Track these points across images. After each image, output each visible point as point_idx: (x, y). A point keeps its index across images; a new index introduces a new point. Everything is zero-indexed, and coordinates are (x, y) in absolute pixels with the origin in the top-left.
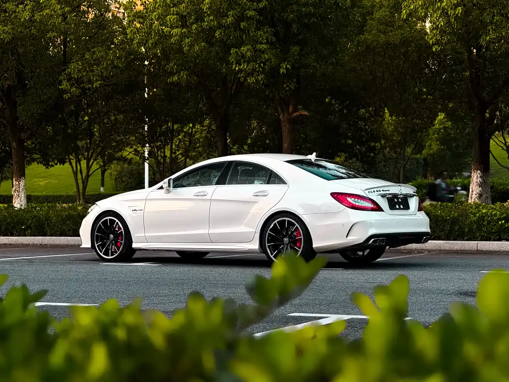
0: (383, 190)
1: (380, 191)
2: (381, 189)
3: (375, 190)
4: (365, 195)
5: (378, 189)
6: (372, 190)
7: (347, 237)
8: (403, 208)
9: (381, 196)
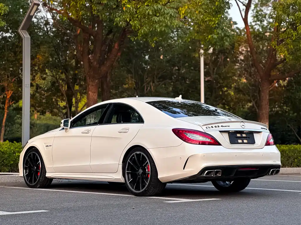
0: (222, 126)
1: (219, 126)
2: (220, 125)
3: (214, 126)
4: (203, 131)
5: (217, 125)
6: (210, 126)
7: (184, 169)
8: (247, 142)
9: (220, 131)
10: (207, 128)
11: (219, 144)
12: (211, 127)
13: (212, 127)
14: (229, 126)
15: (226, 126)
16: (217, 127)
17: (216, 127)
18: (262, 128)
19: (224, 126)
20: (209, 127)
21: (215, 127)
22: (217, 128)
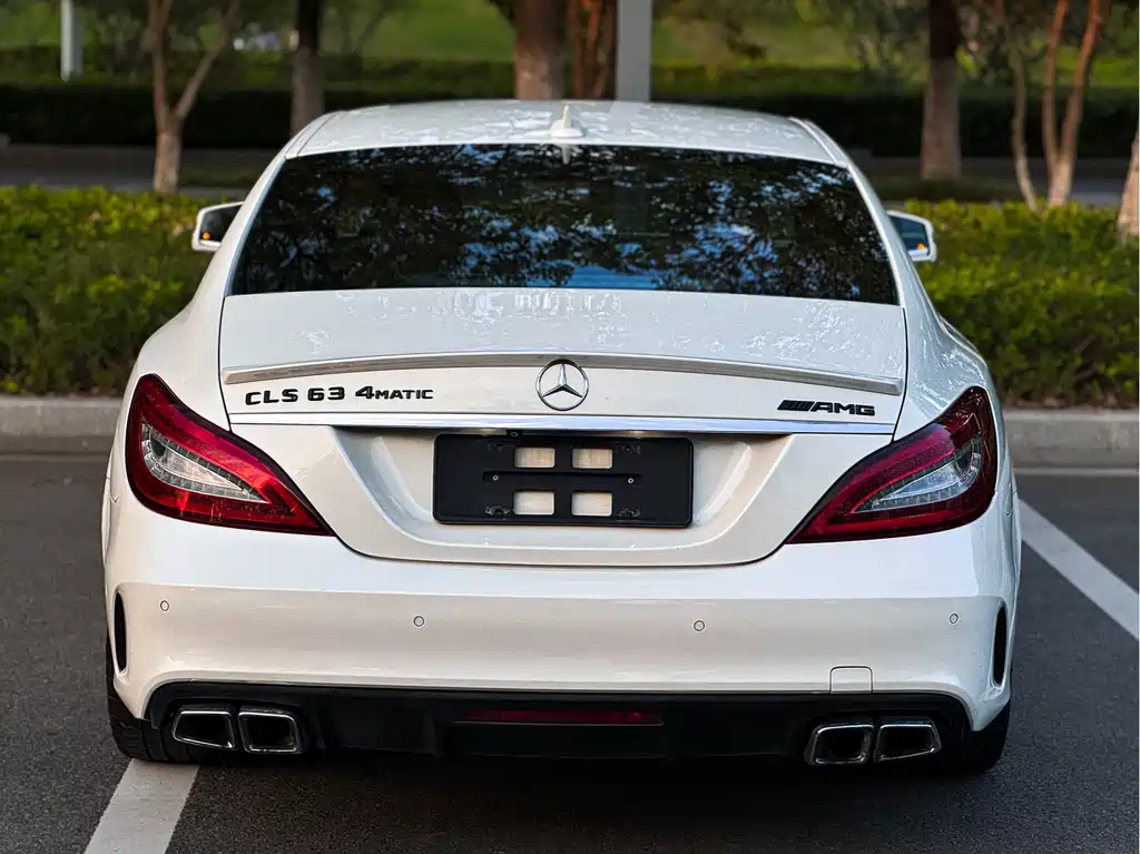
0: (366, 392)
1: (339, 394)
2: (351, 382)
3: (302, 385)
4: (219, 420)
5: (325, 382)
6: (276, 388)
8: (608, 512)
9: (343, 430)
10: (254, 399)
11: (315, 525)
12: (286, 393)
13: (290, 395)
14: (422, 394)
15: (397, 394)
16: (327, 394)
17: (321, 397)
18: (787, 405)
19: (379, 394)
20: (267, 394)
21: (315, 395)
22: (326, 404)
